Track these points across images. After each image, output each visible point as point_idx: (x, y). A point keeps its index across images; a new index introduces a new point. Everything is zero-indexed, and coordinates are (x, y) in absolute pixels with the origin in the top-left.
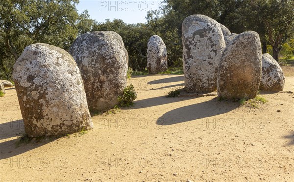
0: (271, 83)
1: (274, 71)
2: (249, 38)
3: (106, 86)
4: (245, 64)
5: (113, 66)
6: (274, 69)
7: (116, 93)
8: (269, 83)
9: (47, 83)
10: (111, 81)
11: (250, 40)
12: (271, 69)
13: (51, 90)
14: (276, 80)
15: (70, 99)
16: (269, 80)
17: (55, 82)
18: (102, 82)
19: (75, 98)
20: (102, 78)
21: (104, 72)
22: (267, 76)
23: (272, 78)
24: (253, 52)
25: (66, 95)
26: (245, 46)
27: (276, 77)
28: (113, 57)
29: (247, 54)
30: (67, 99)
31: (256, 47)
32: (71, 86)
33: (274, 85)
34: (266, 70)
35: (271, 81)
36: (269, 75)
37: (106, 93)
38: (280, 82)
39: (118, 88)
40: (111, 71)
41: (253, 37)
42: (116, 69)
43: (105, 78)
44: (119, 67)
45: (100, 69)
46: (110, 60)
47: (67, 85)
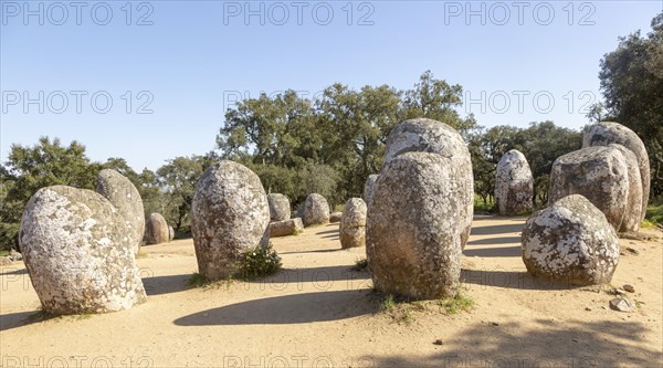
0: (559, 265)
1: (571, 237)
2: (401, 169)
3: (215, 244)
4: (396, 225)
5: (223, 215)
6: (573, 232)
7: (231, 257)
8: (553, 265)
9: (31, 243)
10: (221, 238)
11: (403, 173)
12: (564, 233)
13: (35, 252)
14: (572, 259)
15: (58, 267)
16: (553, 257)
17: (41, 242)
18: (209, 239)
19: (67, 266)
20: (210, 232)
21: (211, 223)
22: (549, 247)
23: (562, 254)
24: (411, 198)
25: (53, 260)
26: (394, 186)
27: (572, 252)
28: (223, 201)
29: (398, 203)
30: (54, 266)
31: (421, 188)
32: (63, 248)
33: (566, 271)
34: (548, 234)
35: (558, 261)
36: (555, 247)
37: (215, 256)
38: (586, 266)
39: (233, 248)
40: (220, 223)
41: (412, 166)
42: (228, 220)
43: (213, 232)
44: (234, 216)
45: (205, 218)
46: (217, 206)
47: (57, 247)
